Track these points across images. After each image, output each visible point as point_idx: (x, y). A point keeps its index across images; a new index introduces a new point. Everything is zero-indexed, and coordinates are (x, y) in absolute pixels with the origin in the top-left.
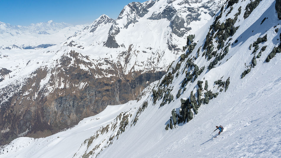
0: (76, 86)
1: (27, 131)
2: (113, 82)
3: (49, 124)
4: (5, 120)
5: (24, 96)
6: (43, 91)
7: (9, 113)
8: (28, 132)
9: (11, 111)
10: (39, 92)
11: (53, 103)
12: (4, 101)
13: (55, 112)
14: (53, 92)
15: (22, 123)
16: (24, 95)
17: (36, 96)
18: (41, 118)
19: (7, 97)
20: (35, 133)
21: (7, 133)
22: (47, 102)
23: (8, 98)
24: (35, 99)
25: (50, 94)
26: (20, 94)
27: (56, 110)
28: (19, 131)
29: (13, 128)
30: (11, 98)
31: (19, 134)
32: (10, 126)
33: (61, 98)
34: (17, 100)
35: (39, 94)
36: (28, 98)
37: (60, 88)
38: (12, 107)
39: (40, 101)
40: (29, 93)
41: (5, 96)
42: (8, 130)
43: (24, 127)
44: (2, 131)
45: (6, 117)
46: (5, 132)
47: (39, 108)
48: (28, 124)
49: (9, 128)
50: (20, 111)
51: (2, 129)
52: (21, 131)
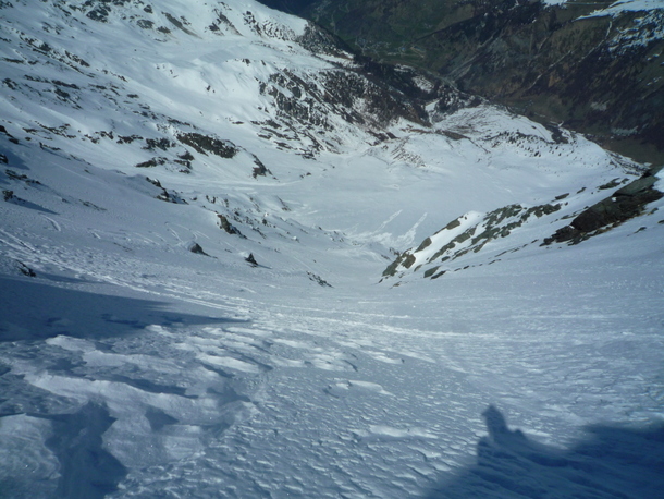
1: (632, 131)
4: (613, 84)
7: (628, 75)
8: (633, 134)
9: (636, 72)
12: (638, 42)
15: (636, 107)
19: (652, 35)
20: (643, 143)
21: (598, 114)
23: (652, 39)
28: (619, 123)
29: (613, 109)
30: (657, 41)
31: (617, 127)
32: (613, 101)
38: (644, 64)
41: (649, 29)
42: (604, 107)
43: (634, 119)
44: (594, 104)
45: (618, 79)
46: (596, 108)
48: (645, 117)
49: (608, 105)
50: (651, 80)
51: (595, 100)
52: (623, 124)
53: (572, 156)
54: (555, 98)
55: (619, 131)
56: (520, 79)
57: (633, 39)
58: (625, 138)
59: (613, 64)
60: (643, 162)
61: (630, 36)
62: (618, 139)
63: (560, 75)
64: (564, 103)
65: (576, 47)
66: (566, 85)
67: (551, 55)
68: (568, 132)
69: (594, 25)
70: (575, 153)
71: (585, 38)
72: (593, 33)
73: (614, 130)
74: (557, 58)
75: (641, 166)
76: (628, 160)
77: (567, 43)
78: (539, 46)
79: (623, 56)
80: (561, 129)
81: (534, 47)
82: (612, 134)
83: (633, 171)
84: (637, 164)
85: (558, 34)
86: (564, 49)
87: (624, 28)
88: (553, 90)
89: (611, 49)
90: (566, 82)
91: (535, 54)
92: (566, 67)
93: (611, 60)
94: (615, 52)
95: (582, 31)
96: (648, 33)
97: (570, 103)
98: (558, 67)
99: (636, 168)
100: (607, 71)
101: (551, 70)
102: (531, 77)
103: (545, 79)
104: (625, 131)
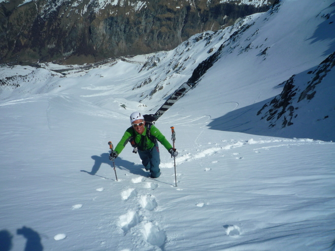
0: (132, 5)
1: (72, 52)
2: (179, 7)
3: (95, 48)
4: (51, 33)
5: (72, 8)
6: (93, 4)
7: (56, 27)
8: (73, 53)
9: (58, 24)
10: (89, 5)
11: (102, 23)
12: (52, 10)
13: (103, 35)
14: (104, 8)
15: (67, 40)
16: (73, 5)
17: (85, 10)
18: (87, 40)
19: (56, 5)
20: (78, 56)
21: (52, 50)
22: (94, 21)
23: (57, 6)
24: (84, 13)
25: (100, 10)
26: (68, 4)
27: (105, 32)
28: (64, 50)
29: (58, 45)
30: (59, 7)
31: (64, 53)
32: (56, 42)
33: (112, 18)
34: (65, 11)
35: (89, 8)
36: (77, 11)
37: (113, 4)
38: (60, 19)
39: (89, 18)
40: (78, 4)
42: (54, 45)
43: (69, 46)
44: (49, 46)
45: (52, 30)
46: (50, 47)
47: (86, 26)
48: (73, 44)
49: (55, 44)
50: (67, 26)
51: (48, 44)
52: (66, 50)
53: (34, 79)
54: (29, 50)
55: (66, 54)
56: (5, 47)
57: (49, 9)
58: (70, 57)
59: (46, 24)
60: (82, 64)
61: (48, 8)
62: (67, 58)
63: (25, 37)
64: (35, 50)
65: (25, 21)
66: (30, 42)
67: (15, 29)
68: (44, 64)
69: (28, 8)
70: (35, 77)
71: (27, 15)
72: (30, 12)
73: (64, 55)
74: (19, 29)
75: (82, 66)
76: (76, 66)
77: (19, 20)
78: (6, 26)
79: (49, 18)
80: (39, 64)
81: (3, 27)
82: (64, 57)
83: (80, 70)
84: (80, 66)
85: (13, 17)
86: (19, 24)
87: (43, 5)
88: (26, 46)
89: (42, 17)
90: (30, 40)
91: (6, 31)
92: (26, 32)
93: (45, 22)
94: (44, 18)
95: (24, 12)
96: (54, 4)
97: (37, 50)
98: (22, 34)
99: (81, 68)
100: (46, 28)
101: (19, 36)
102: (11, 43)
103: (18, 42)
104: (69, 53)
